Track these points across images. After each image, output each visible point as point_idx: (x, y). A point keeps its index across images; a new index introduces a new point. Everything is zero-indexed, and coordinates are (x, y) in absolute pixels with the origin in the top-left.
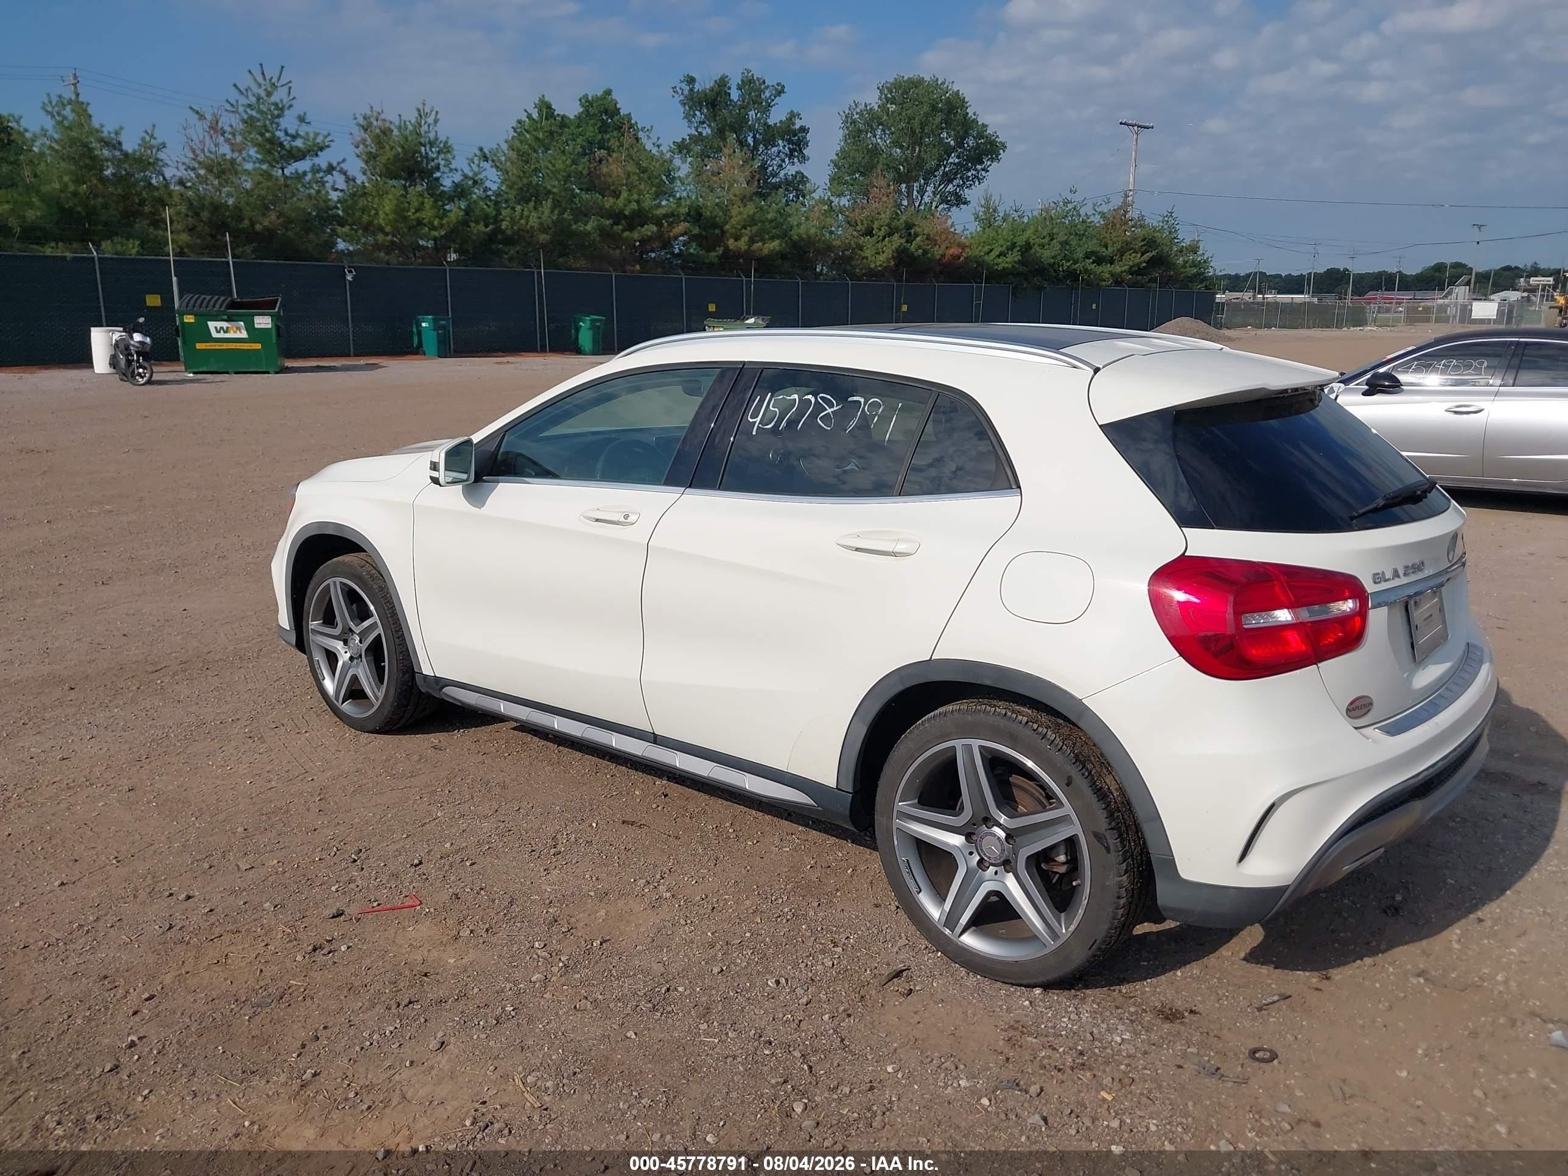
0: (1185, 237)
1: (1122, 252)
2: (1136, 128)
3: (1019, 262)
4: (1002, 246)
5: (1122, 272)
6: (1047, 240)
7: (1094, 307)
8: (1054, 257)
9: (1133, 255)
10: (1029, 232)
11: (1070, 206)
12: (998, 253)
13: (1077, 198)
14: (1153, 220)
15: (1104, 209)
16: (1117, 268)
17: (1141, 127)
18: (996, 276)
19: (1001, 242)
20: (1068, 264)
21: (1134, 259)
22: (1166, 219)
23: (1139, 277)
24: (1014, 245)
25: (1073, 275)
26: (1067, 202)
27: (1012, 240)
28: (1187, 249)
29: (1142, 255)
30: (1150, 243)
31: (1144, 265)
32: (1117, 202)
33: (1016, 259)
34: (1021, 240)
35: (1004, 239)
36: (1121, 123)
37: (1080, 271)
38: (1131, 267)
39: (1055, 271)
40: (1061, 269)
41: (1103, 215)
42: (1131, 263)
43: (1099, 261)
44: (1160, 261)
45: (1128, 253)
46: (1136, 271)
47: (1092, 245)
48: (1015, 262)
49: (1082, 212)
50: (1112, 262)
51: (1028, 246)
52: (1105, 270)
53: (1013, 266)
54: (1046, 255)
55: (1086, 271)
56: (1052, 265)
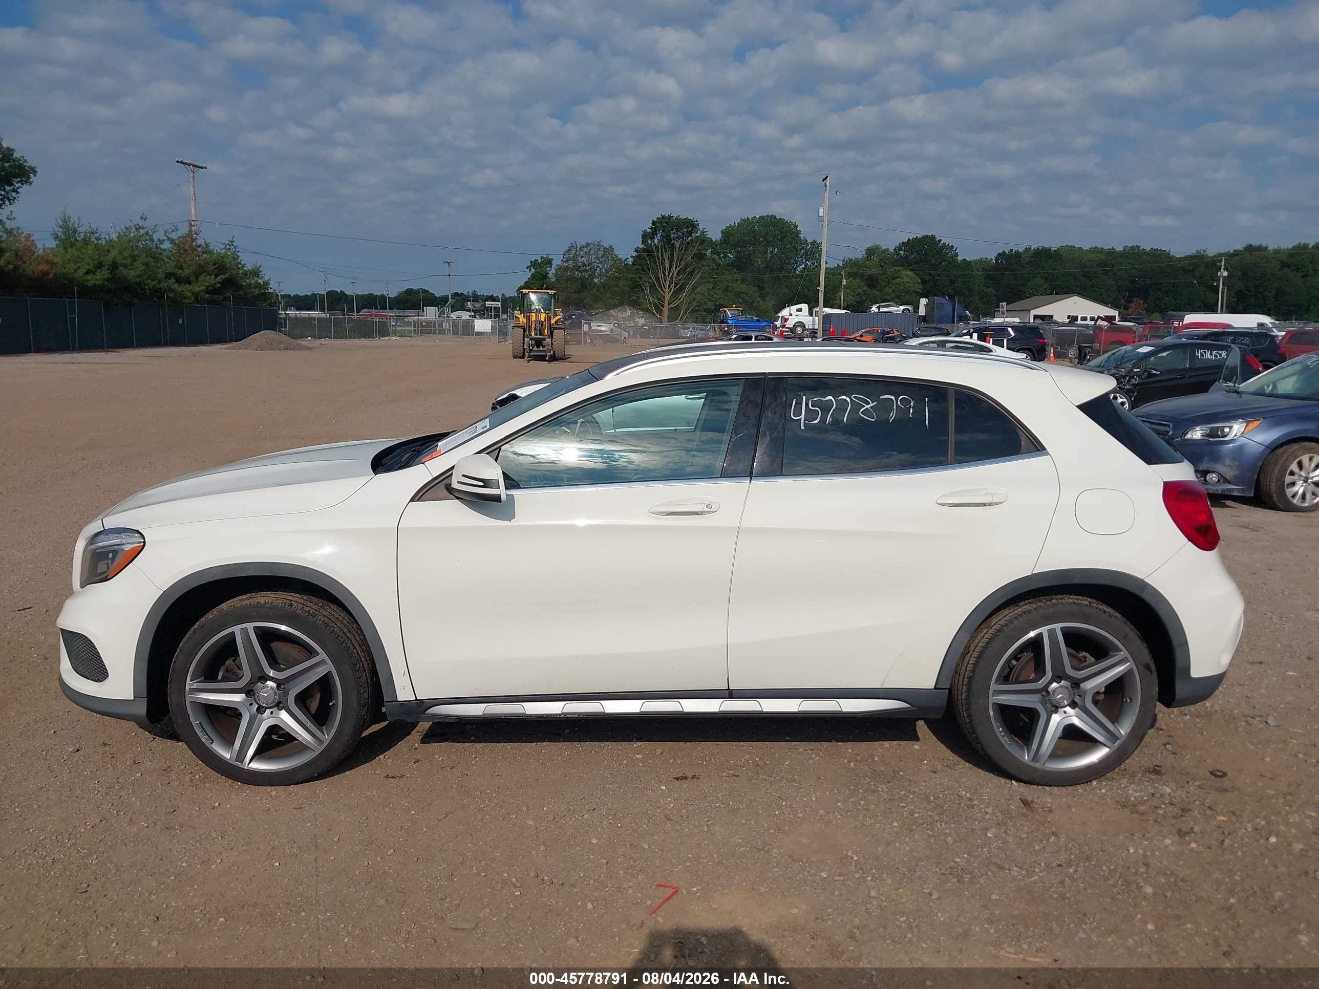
0: (248, 261)
1: (197, 275)
2: (191, 167)
3: (109, 280)
4: (88, 264)
5: (200, 291)
6: (129, 261)
7: (181, 321)
8: (139, 276)
9: (208, 277)
10: (114, 253)
11: (142, 231)
12: (84, 271)
13: (149, 225)
14: (217, 247)
15: (174, 236)
16: (196, 288)
17: (196, 166)
18: (87, 292)
19: (87, 260)
20: (154, 283)
21: (208, 281)
22: (228, 247)
23: (215, 296)
24: (100, 266)
25: (158, 293)
26: (138, 228)
27: (98, 259)
28: (250, 273)
29: (216, 277)
30: (220, 266)
31: (219, 285)
32: (183, 230)
33: (106, 276)
34: (108, 259)
35: (90, 258)
36: (178, 162)
37: (165, 290)
38: (208, 287)
39: (142, 289)
40: (147, 287)
41: (172, 241)
42: (207, 284)
43: (179, 281)
44: (231, 283)
45: (203, 275)
46: (213, 290)
47: (170, 267)
48: (105, 280)
49: (155, 237)
50: (189, 282)
51: (114, 266)
52: (186, 289)
53: (103, 283)
54: (131, 274)
55: (171, 290)
56: (139, 284)
